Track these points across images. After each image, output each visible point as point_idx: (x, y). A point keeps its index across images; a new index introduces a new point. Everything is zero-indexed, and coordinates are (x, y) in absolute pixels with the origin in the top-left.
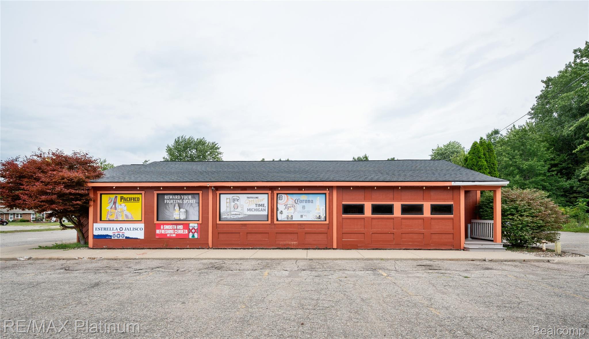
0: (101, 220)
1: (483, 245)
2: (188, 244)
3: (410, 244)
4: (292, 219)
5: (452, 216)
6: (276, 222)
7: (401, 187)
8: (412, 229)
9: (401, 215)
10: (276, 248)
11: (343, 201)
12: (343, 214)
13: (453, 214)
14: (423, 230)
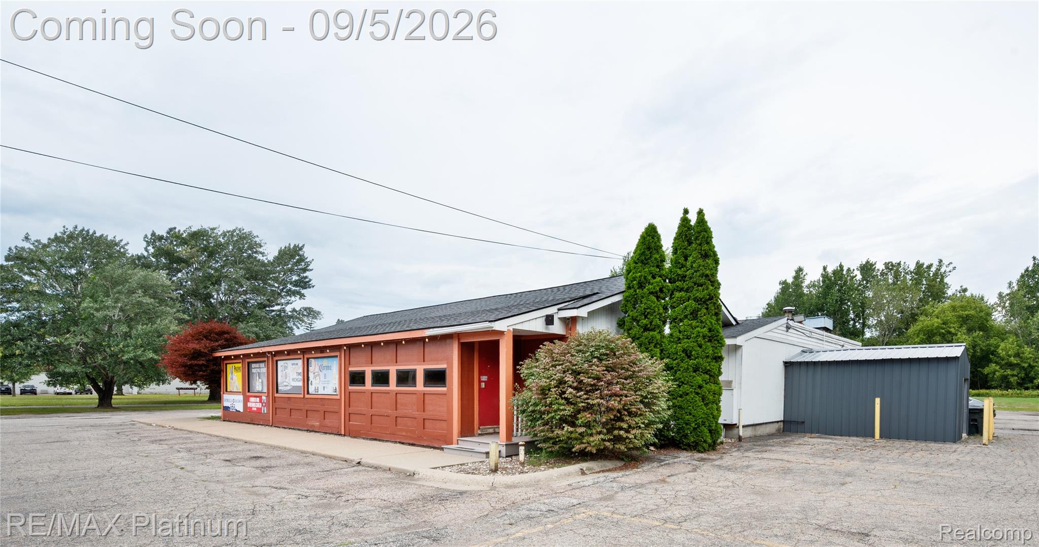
0: (226, 391)
1: (481, 444)
2: (262, 420)
3: (404, 434)
4: (318, 392)
5: (444, 389)
6: (307, 396)
7: (384, 343)
8: (407, 409)
9: (397, 386)
10: (306, 429)
11: (350, 366)
12: (350, 386)
13: (446, 387)
14: (417, 413)
